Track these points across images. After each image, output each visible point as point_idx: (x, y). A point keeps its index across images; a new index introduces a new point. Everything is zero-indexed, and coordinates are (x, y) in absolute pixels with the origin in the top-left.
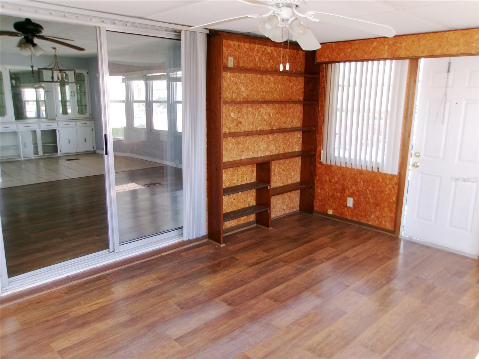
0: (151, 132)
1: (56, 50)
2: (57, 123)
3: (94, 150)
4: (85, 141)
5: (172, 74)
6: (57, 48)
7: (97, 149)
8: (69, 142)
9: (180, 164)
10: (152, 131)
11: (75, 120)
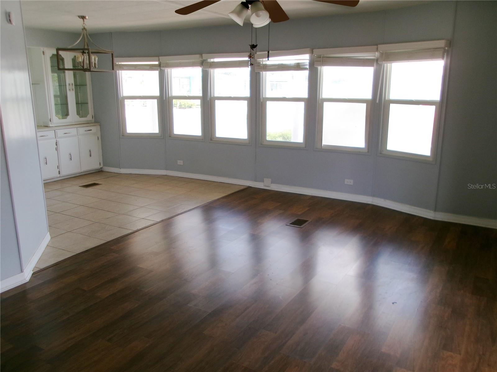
0: (211, 140)
1: (85, 20)
2: (54, 131)
3: (101, 167)
4: (91, 156)
5: (261, 60)
6: (87, 18)
7: (104, 165)
8: (71, 159)
9: (272, 184)
10: (213, 139)
11: (76, 126)
